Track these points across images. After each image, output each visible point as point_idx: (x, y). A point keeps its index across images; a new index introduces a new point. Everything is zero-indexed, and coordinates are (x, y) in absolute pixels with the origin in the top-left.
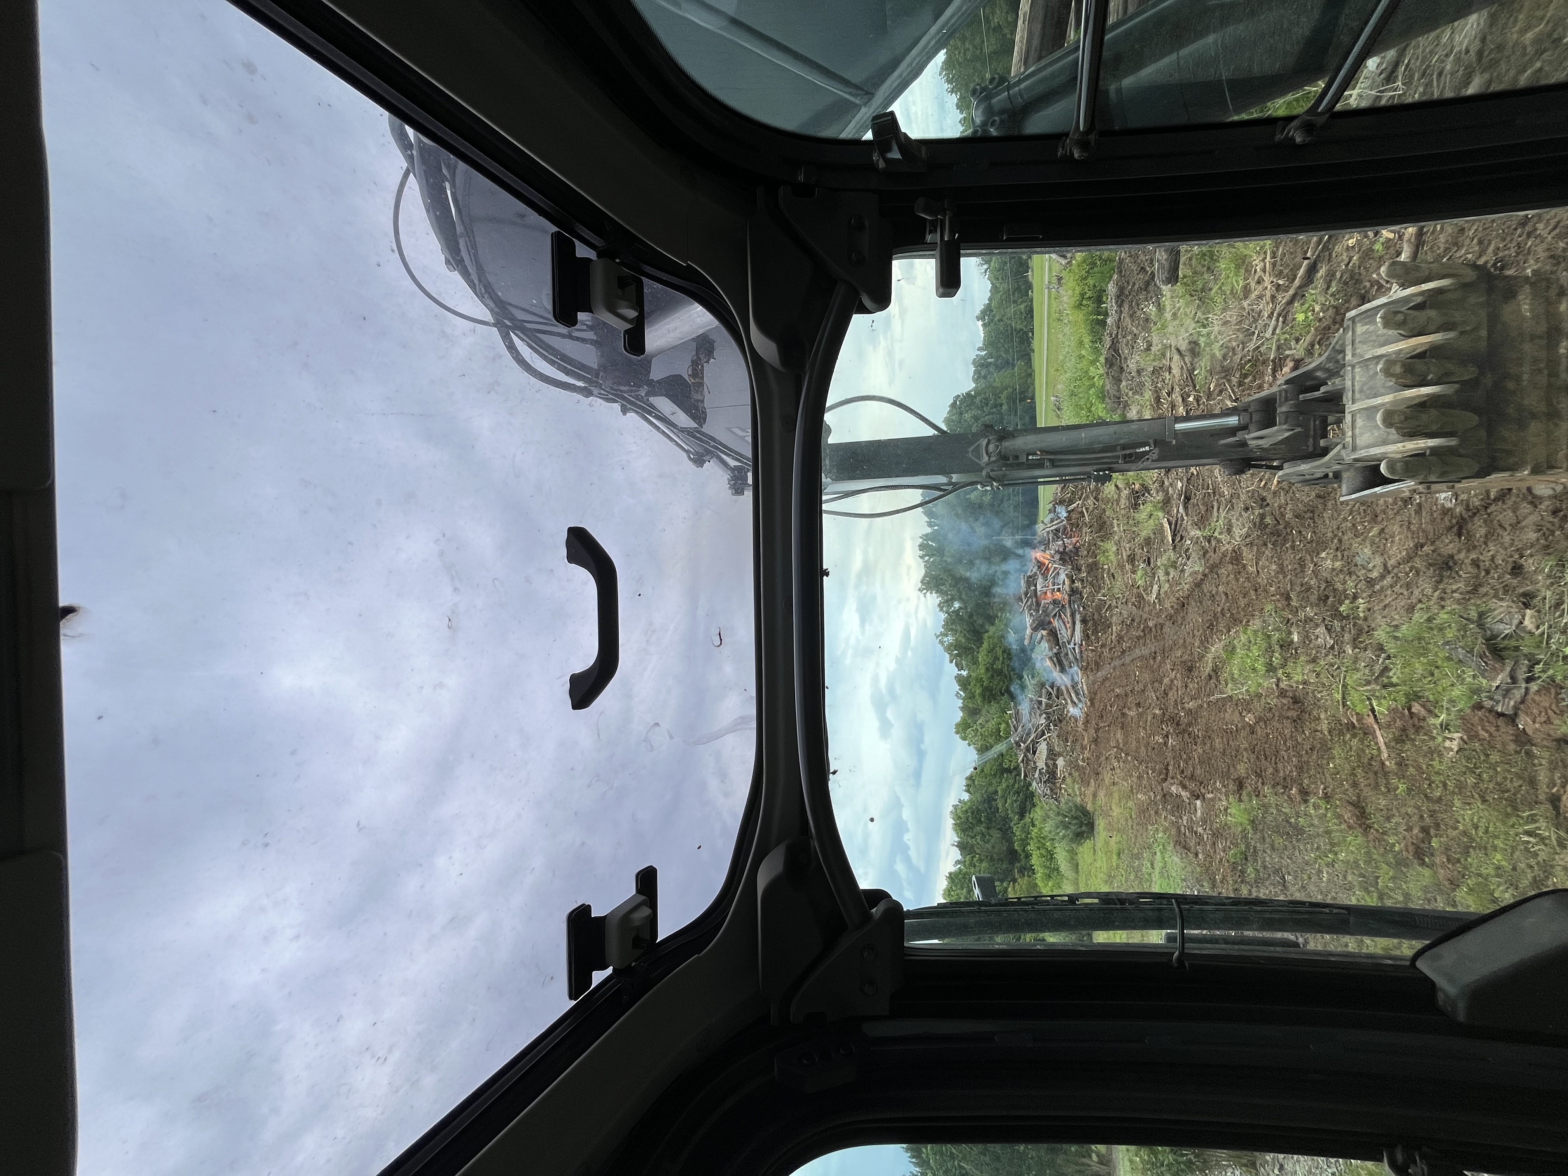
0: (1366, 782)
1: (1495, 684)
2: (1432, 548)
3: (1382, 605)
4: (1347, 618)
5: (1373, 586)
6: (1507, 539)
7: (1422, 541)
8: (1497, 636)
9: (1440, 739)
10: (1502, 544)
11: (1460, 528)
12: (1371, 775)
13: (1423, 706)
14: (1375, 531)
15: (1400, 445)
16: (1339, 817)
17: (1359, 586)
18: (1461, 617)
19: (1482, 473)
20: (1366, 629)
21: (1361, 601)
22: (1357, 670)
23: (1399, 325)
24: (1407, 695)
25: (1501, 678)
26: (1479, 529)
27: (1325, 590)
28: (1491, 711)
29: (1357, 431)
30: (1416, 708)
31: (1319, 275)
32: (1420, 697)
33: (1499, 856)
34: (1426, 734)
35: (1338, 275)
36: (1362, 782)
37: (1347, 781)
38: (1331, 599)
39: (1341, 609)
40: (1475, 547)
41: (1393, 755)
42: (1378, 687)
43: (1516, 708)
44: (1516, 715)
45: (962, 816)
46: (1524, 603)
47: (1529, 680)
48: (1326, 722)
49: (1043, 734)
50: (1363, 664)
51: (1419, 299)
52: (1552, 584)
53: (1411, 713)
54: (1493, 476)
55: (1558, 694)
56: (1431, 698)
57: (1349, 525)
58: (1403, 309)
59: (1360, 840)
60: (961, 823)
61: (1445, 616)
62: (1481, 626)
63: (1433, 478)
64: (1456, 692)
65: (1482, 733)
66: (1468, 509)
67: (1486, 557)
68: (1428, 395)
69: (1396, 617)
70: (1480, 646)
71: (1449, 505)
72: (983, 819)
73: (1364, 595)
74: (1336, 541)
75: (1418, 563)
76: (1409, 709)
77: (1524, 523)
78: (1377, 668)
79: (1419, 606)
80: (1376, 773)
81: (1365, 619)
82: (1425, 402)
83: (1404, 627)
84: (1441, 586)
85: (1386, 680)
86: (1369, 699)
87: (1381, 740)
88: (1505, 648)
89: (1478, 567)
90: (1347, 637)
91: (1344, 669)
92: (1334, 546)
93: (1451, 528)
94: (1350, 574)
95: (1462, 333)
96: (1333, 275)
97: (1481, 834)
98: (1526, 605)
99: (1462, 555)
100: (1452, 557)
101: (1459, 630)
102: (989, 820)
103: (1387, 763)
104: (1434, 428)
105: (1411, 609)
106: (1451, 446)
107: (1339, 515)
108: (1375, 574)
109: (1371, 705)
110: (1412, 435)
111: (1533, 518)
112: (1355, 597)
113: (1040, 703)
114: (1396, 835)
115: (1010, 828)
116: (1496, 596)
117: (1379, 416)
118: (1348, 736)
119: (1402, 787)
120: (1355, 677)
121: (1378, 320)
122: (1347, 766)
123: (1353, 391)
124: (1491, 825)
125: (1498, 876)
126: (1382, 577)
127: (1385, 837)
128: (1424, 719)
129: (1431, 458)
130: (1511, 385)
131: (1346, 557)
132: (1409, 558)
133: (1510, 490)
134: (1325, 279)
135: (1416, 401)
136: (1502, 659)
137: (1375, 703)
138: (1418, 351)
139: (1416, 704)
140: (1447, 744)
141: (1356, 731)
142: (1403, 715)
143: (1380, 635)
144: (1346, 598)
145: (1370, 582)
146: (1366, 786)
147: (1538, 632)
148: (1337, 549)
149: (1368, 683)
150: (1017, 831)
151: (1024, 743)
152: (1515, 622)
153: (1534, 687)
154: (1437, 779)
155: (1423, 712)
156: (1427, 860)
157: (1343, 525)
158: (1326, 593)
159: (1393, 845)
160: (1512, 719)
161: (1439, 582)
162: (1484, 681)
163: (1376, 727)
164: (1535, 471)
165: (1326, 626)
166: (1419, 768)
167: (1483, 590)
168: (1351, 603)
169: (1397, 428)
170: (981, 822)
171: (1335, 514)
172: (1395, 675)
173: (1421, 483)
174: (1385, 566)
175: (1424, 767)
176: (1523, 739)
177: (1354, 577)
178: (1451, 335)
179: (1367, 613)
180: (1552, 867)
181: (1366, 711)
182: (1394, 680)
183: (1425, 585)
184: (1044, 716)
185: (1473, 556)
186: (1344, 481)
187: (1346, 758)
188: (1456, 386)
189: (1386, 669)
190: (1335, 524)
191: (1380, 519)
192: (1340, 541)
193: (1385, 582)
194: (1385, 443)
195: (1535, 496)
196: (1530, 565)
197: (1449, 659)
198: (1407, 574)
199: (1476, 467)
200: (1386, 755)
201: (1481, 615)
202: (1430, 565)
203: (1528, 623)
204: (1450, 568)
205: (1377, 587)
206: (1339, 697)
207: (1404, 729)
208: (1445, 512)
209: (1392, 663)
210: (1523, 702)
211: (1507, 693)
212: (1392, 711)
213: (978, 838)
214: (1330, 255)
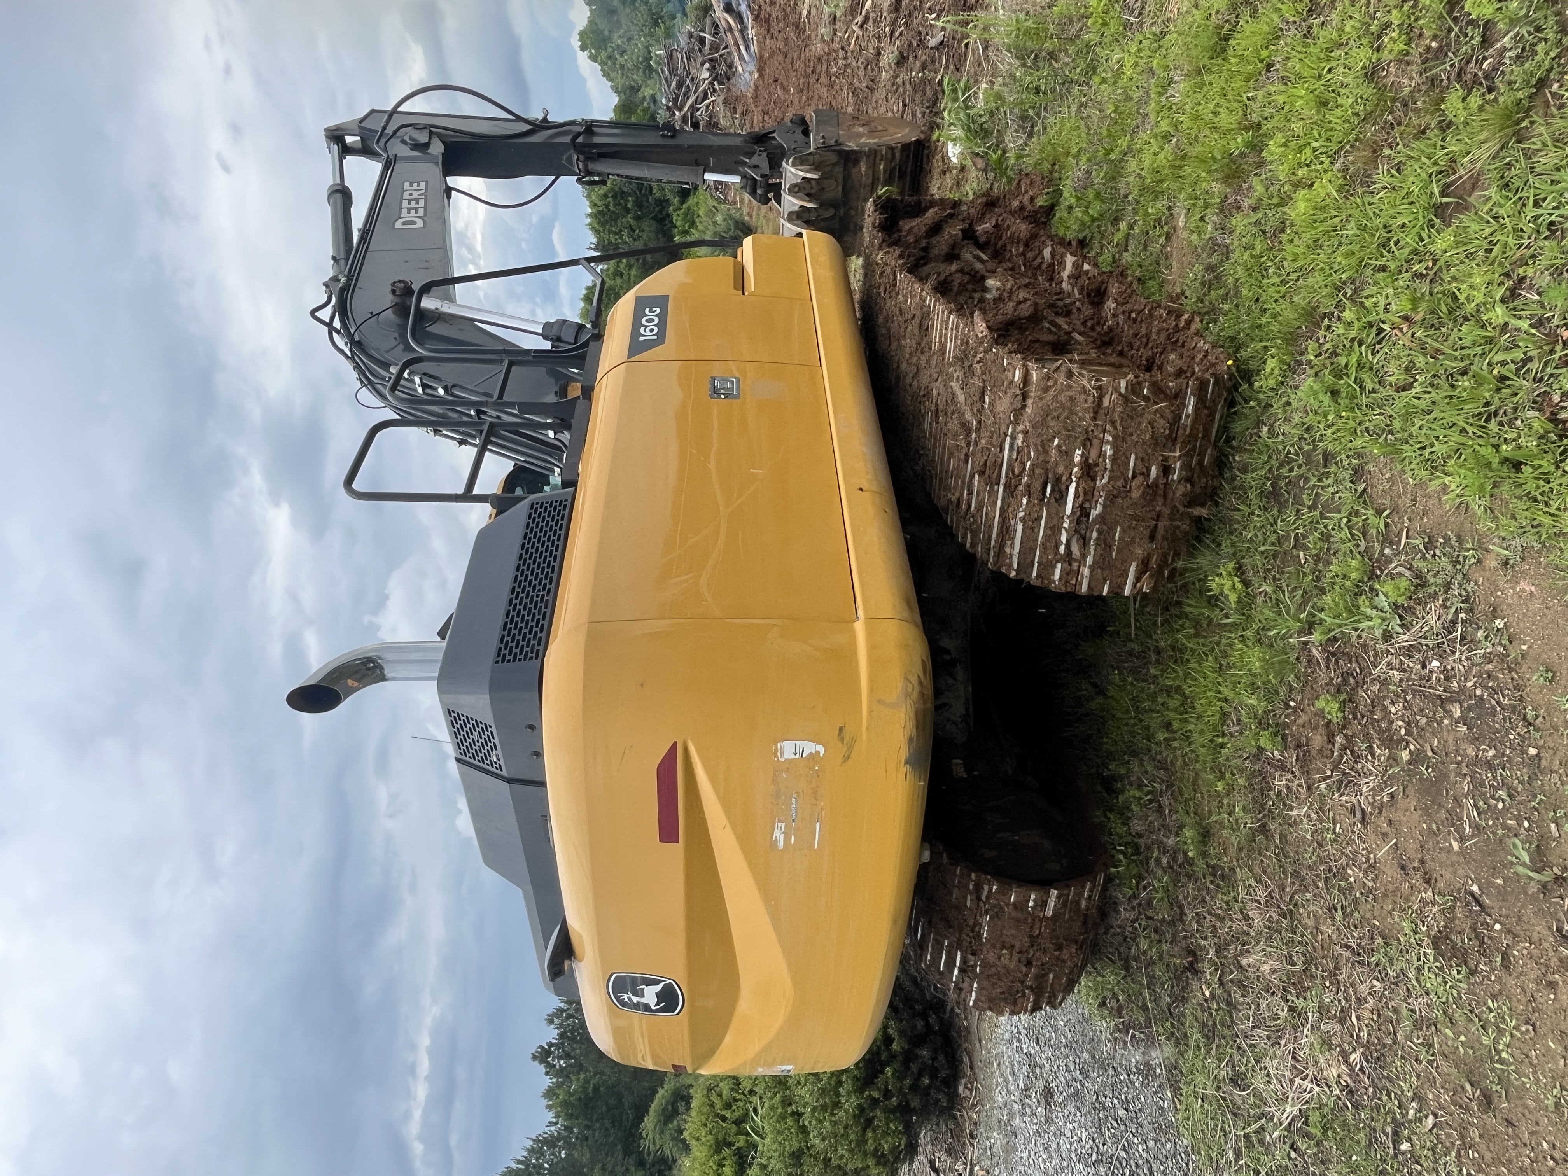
45: (599, 204)
49: (705, 97)
60: (600, 212)
72: (629, 206)
102: (639, 205)
113: (702, 41)
115: (668, 215)
150: (678, 220)
151: (680, 110)
170: (628, 211)
184: (707, 65)
213: (625, 233)
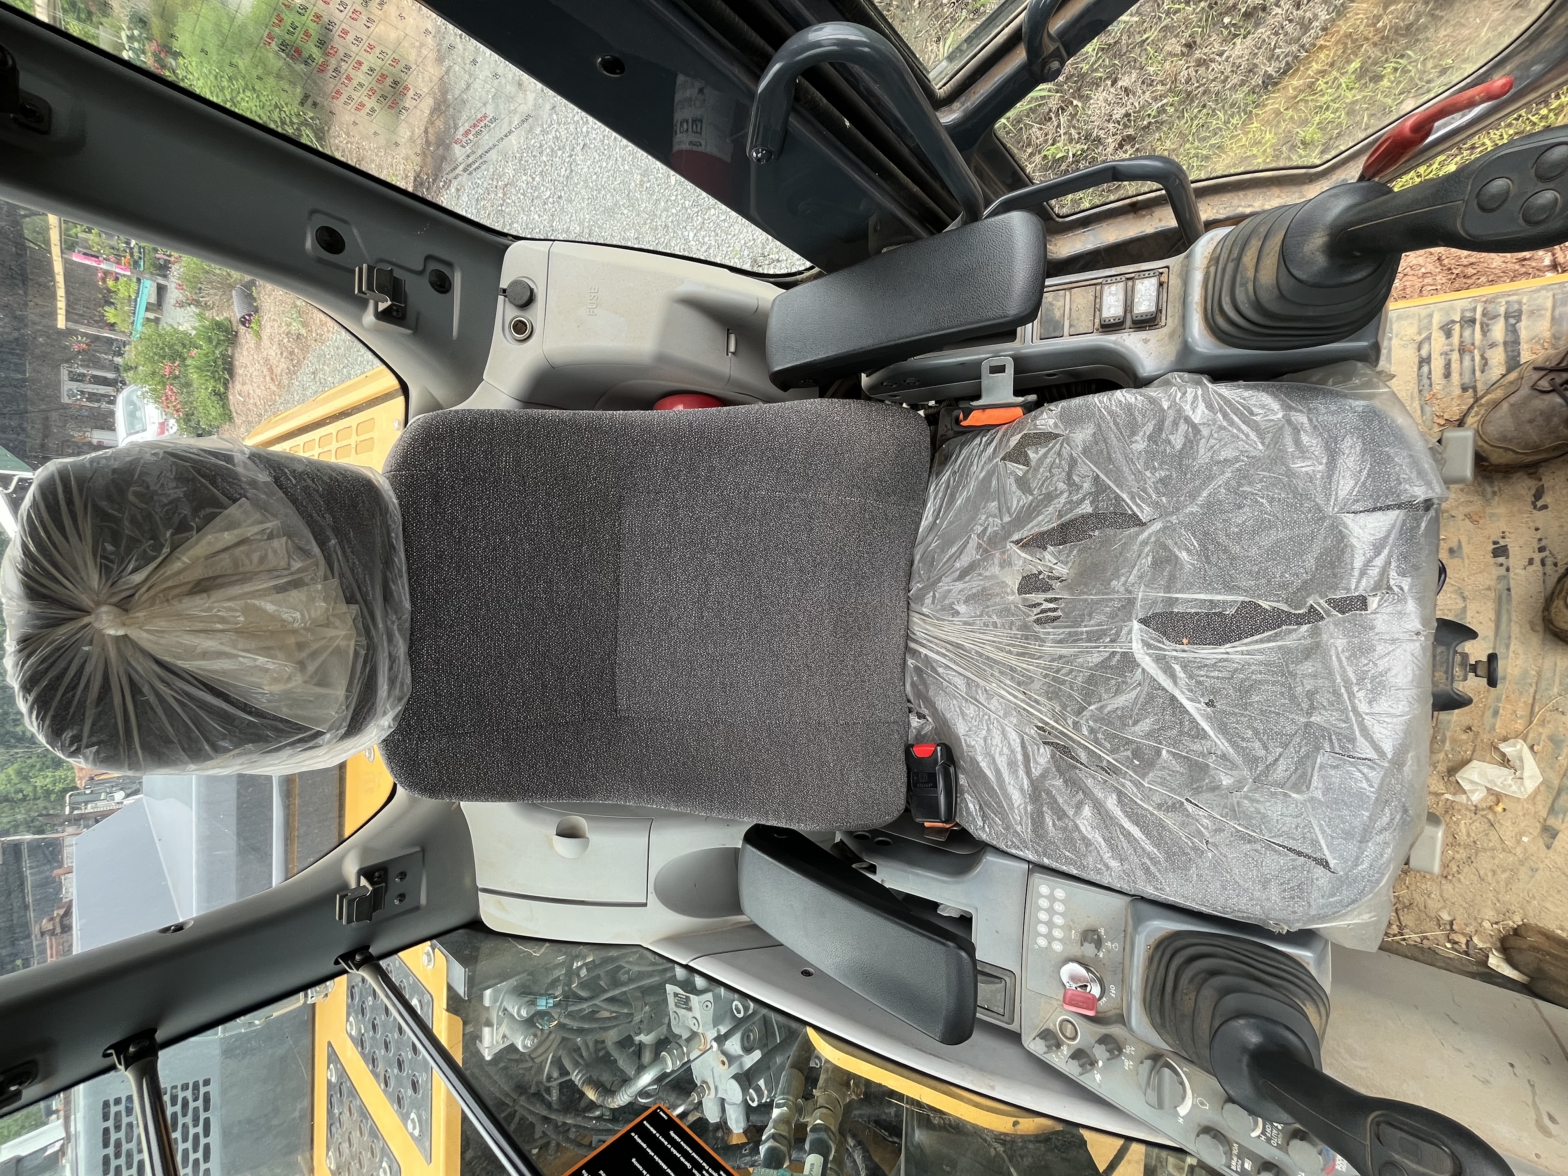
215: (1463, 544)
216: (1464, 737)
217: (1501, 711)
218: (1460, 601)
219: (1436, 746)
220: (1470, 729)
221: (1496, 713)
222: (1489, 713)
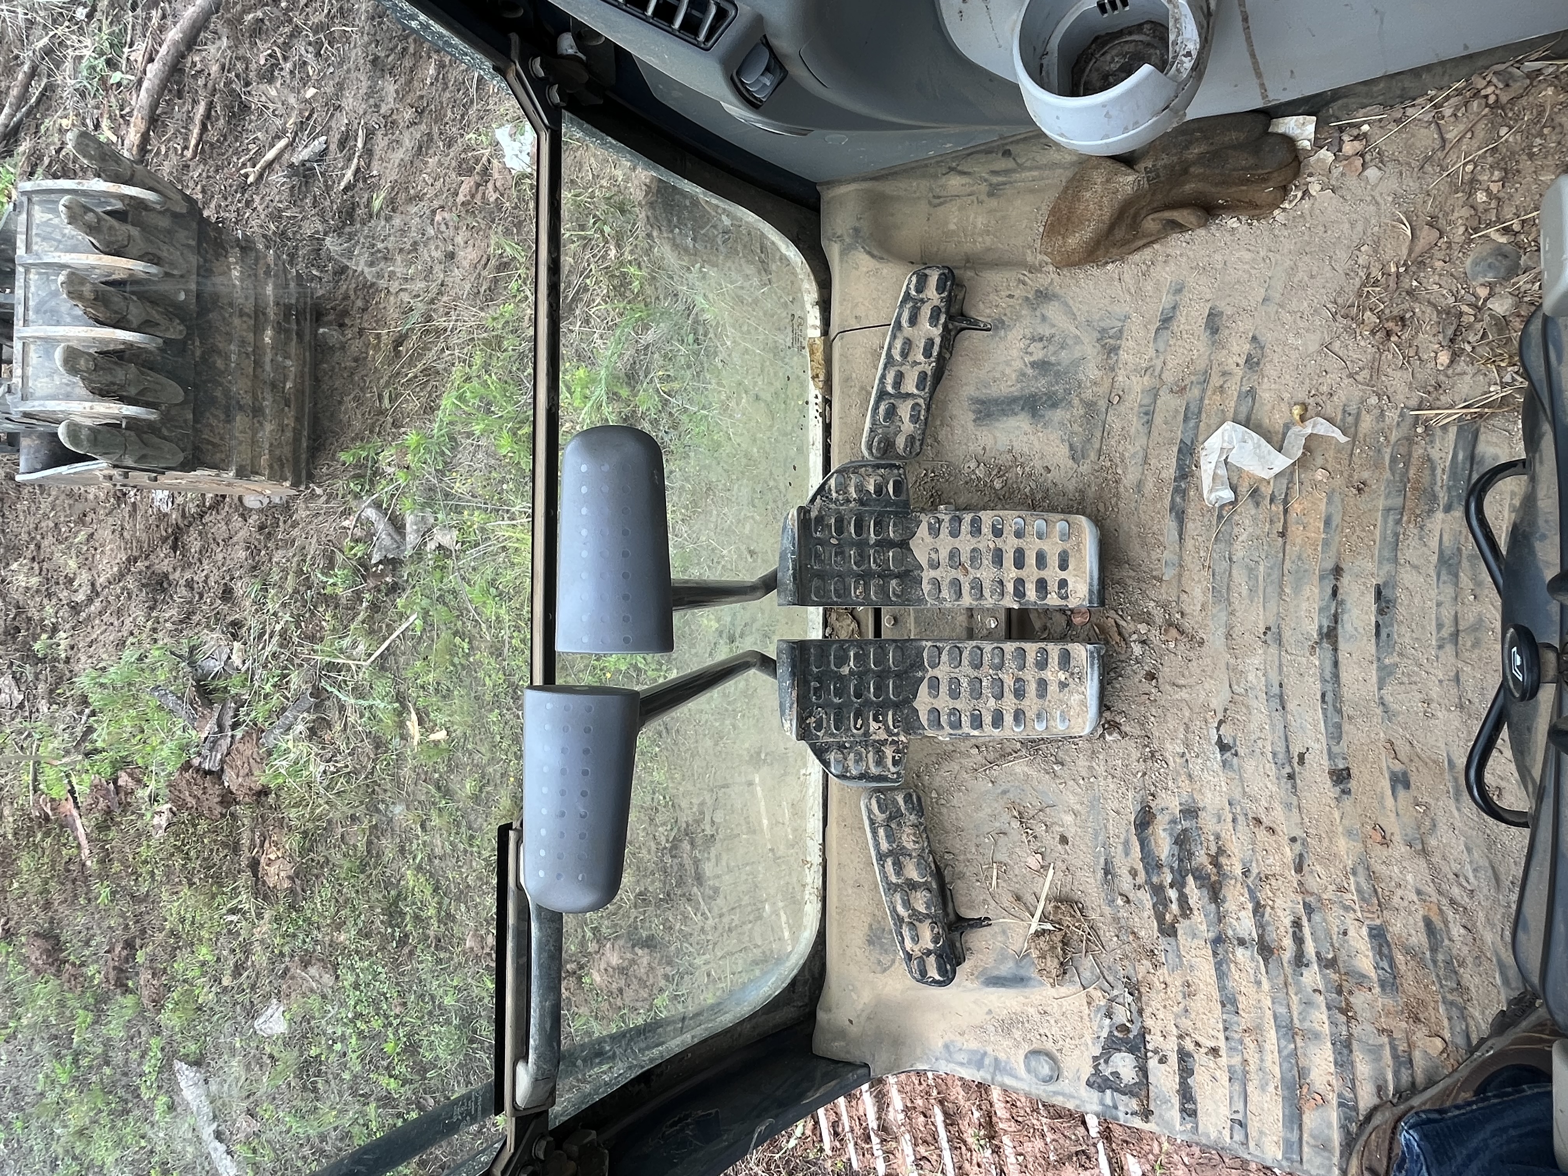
0: (62, 898)
1: (204, 736)
2: (147, 563)
3: (89, 640)
4: (42, 660)
5: (78, 613)
6: (220, 556)
7: (136, 554)
8: (206, 676)
9: (148, 815)
10: (216, 562)
11: (176, 539)
12: (69, 886)
13: (131, 775)
14: (82, 536)
15: (88, 404)
16: (24, 960)
17: (61, 614)
18: (172, 653)
19: (187, 466)
20: (68, 675)
21: (63, 635)
22: (55, 735)
23: (91, 229)
24: (113, 763)
25: (210, 727)
26: (194, 543)
27: (14, 619)
28: (197, 770)
29: (30, 371)
30: (124, 779)
31: (21, 149)
32: (128, 763)
33: (204, 950)
34: (133, 813)
35: (46, 161)
36: (57, 898)
37: (36, 902)
38: (23, 632)
39: (36, 646)
40: (190, 565)
41: (95, 851)
42: (80, 757)
43: (222, 762)
44: (222, 770)
46: (232, 634)
47: (234, 726)
48: (11, 819)
50: (62, 726)
51: (118, 205)
52: (257, 611)
53: (118, 788)
54: (198, 473)
55: (259, 739)
56: (140, 763)
57: (52, 525)
58: (99, 210)
59: (54, 983)
61: (157, 653)
62: (192, 664)
63: (129, 462)
64: (165, 753)
65: (189, 799)
66: (184, 516)
67: (199, 578)
68: (124, 343)
69: (105, 656)
70: (190, 691)
71: (165, 509)
73: (68, 626)
74: (32, 547)
75: (130, 582)
76: (115, 782)
77: (235, 539)
78: (79, 730)
79: (131, 639)
80: (74, 881)
81: (67, 660)
82: (123, 351)
83: (112, 669)
84: (154, 614)
85: (89, 747)
86: (68, 776)
87: (81, 832)
88: (215, 690)
89: (192, 589)
90: (42, 688)
91: (37, 736)
92: (29, 555)
93: (167, 538)
94: (49, 596)
95: (167, 274)
96: (40, 158)
97: (187, 927)
98: (235, 637)
99: (177, 574)
100: (166, 575)
101: (171, 671)
103: (89, 863)
104: (133, 391)
105: (121, 644)
106: (150, 421)
107: (38, 508)
108: (80, 597)
109: (70, 782)
110: (103, 393)
111: (243, 534)
112: (55, 629)
114: (97, 962)
116: (208, 626)
117: (58, 354)
118: (39, 836)
119: (105, 892)
120: (51, 746)
121: (61, 208)
122: (38, 881)
123: (26, 308)
124: (198, 913)
125: (204, 974)
126: (90, 600)
127: (84, 969)
128: (132, 792)
129: (128, 433)
130: (220, 363)
131: (44, 572)
132: (121, 576)
133: (224, 497)
134: (28, 158)
135: (112, 347)
136: (209, 704)
137: (74, 780)
138: (114, 277)
139: (124, 774)
140: (156, 821)
141: (50, 826)
142: (108, 790)
143: (84, 682)
144: (44, 631)
145: (75, 608)
146: (62, 903)
147: (244, 669)
148: (33, 559)
149: (67, 752)
152: (225, 657)
153: (239, 734)
154: (143, 870)
155: (131, 784)
156: (130, 983)
157: (43, 524)
158: (16, 623)
159: (93, 977)
160: (217, 775)
161: (152, 608)
162: (194, 733)
163: (75, 813)
164: (241, 474)
165: (14, 673)
166: (124, 862)
167: (196, 618)
168: (50, 638)
169: (83, 379)
171: (33, 508)
172: (100, 737)
173: (115, 466)
174: (93, 585)
175: (131, 857)
176: (228, 799)
177: (54, 601)
178: (153, 270)
179: (70, 652)
180: (251, 944)
181: (64, 793)
182: (99, 744)
183: (137, 612)
185: (188, 575)
186: (24, 451)
187: (37, 869)
188: (160, 341)
189: (90, 730)
190: (31, 521)
191: (88, 519)
192: (38, 546)
193: (93, 608)
194: (68, 397)
195: (245, 508)
196: (239, 588)
197: (160, 708)
198: (118, 597)
199: (181, 457)
200: (87, 852)
201: (192, 649)
202: (143, 585)
203: (236, 660)
204: (164, 590)
205: (83, 615)
206: (28, 779)
207: (108, 812)
208: (163, 517)
209: (97, 721)
210: (228, 754)
211: (214, 745)
212: (95, 787)
214: (38, 127)
215: (1389, 792)
216: (1365, 475)
217: (1322, 526)
218: (1389, 699)
219: (1403, 450)
220: (1359, 490)
221: (1327, 522)
222: (1336, 520)
